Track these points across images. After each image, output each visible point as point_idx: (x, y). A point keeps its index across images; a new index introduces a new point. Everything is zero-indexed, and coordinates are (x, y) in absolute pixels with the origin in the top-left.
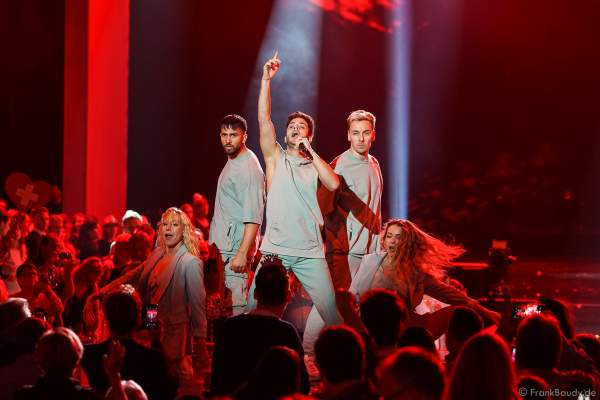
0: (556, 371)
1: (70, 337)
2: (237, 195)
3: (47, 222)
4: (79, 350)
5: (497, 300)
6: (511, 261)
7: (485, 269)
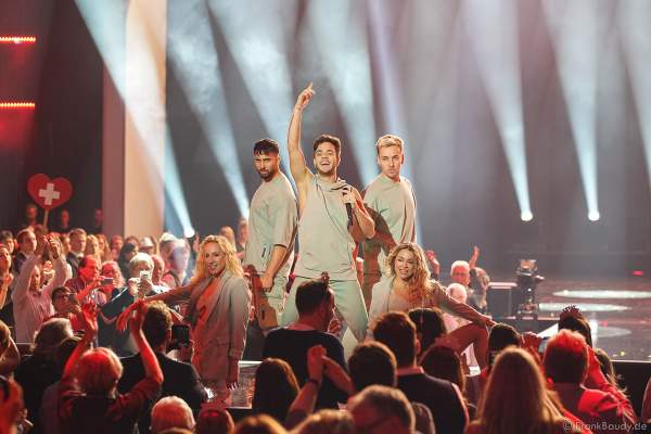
0: (582, 386)
1: (109, 357)
2: (269, 216)
3: (84, 244)
4: (118, 369)
5: (525, 318)
6: (538, 280)
7: (513, 288)
